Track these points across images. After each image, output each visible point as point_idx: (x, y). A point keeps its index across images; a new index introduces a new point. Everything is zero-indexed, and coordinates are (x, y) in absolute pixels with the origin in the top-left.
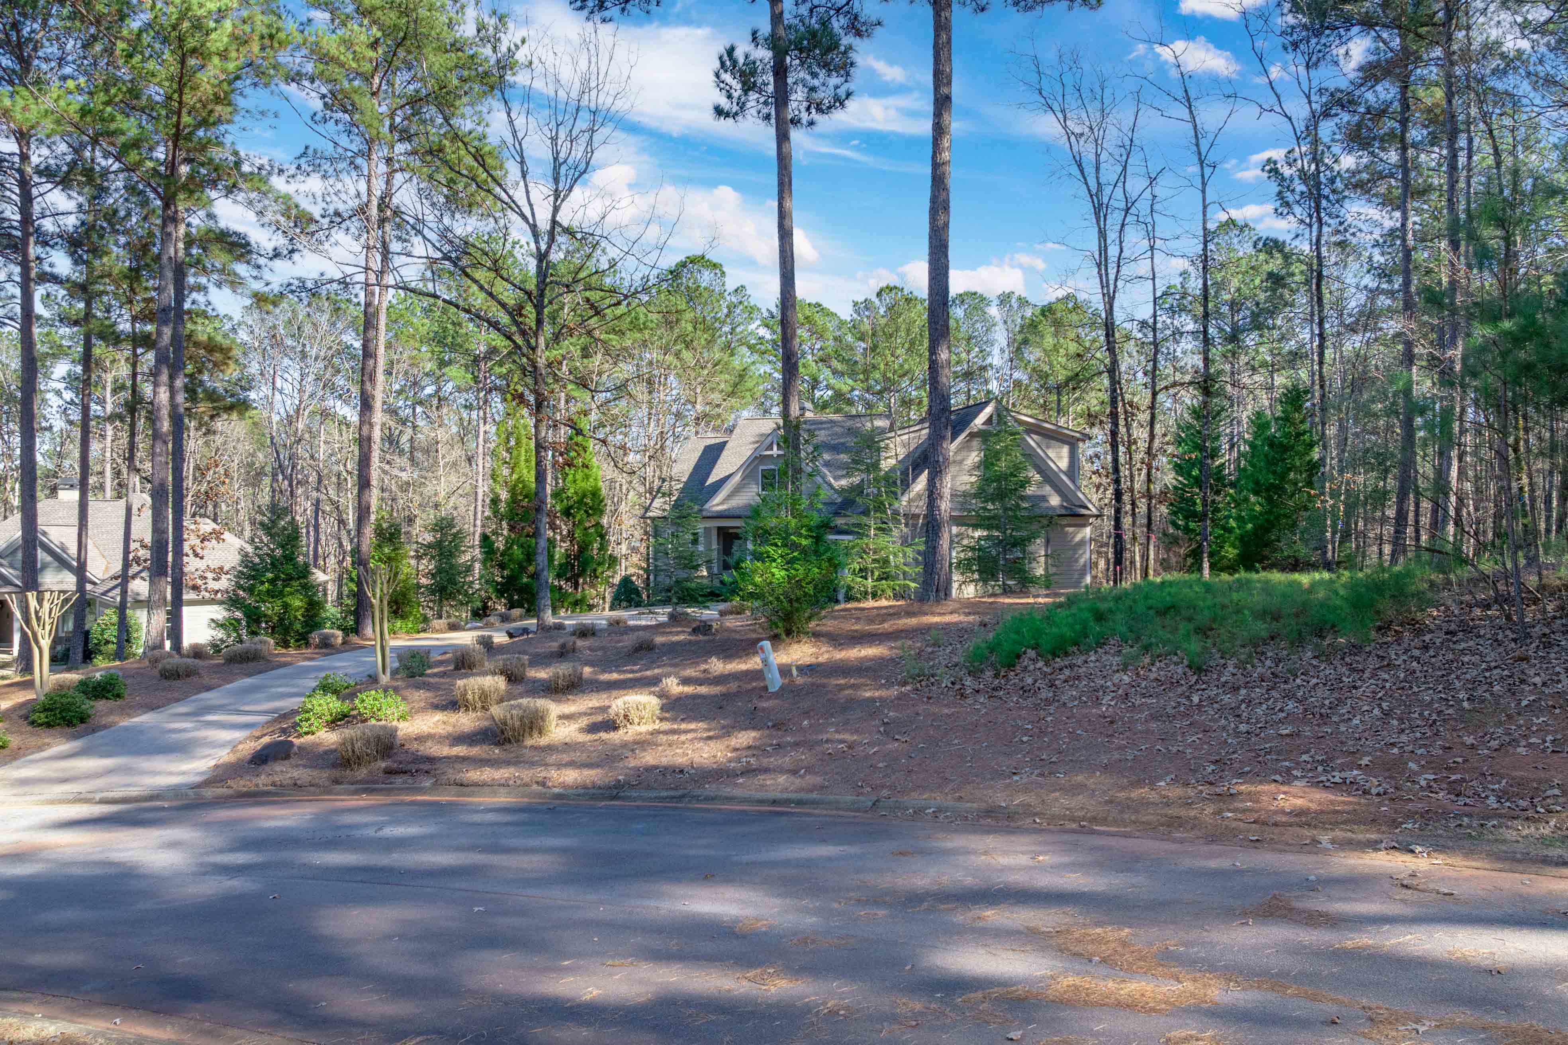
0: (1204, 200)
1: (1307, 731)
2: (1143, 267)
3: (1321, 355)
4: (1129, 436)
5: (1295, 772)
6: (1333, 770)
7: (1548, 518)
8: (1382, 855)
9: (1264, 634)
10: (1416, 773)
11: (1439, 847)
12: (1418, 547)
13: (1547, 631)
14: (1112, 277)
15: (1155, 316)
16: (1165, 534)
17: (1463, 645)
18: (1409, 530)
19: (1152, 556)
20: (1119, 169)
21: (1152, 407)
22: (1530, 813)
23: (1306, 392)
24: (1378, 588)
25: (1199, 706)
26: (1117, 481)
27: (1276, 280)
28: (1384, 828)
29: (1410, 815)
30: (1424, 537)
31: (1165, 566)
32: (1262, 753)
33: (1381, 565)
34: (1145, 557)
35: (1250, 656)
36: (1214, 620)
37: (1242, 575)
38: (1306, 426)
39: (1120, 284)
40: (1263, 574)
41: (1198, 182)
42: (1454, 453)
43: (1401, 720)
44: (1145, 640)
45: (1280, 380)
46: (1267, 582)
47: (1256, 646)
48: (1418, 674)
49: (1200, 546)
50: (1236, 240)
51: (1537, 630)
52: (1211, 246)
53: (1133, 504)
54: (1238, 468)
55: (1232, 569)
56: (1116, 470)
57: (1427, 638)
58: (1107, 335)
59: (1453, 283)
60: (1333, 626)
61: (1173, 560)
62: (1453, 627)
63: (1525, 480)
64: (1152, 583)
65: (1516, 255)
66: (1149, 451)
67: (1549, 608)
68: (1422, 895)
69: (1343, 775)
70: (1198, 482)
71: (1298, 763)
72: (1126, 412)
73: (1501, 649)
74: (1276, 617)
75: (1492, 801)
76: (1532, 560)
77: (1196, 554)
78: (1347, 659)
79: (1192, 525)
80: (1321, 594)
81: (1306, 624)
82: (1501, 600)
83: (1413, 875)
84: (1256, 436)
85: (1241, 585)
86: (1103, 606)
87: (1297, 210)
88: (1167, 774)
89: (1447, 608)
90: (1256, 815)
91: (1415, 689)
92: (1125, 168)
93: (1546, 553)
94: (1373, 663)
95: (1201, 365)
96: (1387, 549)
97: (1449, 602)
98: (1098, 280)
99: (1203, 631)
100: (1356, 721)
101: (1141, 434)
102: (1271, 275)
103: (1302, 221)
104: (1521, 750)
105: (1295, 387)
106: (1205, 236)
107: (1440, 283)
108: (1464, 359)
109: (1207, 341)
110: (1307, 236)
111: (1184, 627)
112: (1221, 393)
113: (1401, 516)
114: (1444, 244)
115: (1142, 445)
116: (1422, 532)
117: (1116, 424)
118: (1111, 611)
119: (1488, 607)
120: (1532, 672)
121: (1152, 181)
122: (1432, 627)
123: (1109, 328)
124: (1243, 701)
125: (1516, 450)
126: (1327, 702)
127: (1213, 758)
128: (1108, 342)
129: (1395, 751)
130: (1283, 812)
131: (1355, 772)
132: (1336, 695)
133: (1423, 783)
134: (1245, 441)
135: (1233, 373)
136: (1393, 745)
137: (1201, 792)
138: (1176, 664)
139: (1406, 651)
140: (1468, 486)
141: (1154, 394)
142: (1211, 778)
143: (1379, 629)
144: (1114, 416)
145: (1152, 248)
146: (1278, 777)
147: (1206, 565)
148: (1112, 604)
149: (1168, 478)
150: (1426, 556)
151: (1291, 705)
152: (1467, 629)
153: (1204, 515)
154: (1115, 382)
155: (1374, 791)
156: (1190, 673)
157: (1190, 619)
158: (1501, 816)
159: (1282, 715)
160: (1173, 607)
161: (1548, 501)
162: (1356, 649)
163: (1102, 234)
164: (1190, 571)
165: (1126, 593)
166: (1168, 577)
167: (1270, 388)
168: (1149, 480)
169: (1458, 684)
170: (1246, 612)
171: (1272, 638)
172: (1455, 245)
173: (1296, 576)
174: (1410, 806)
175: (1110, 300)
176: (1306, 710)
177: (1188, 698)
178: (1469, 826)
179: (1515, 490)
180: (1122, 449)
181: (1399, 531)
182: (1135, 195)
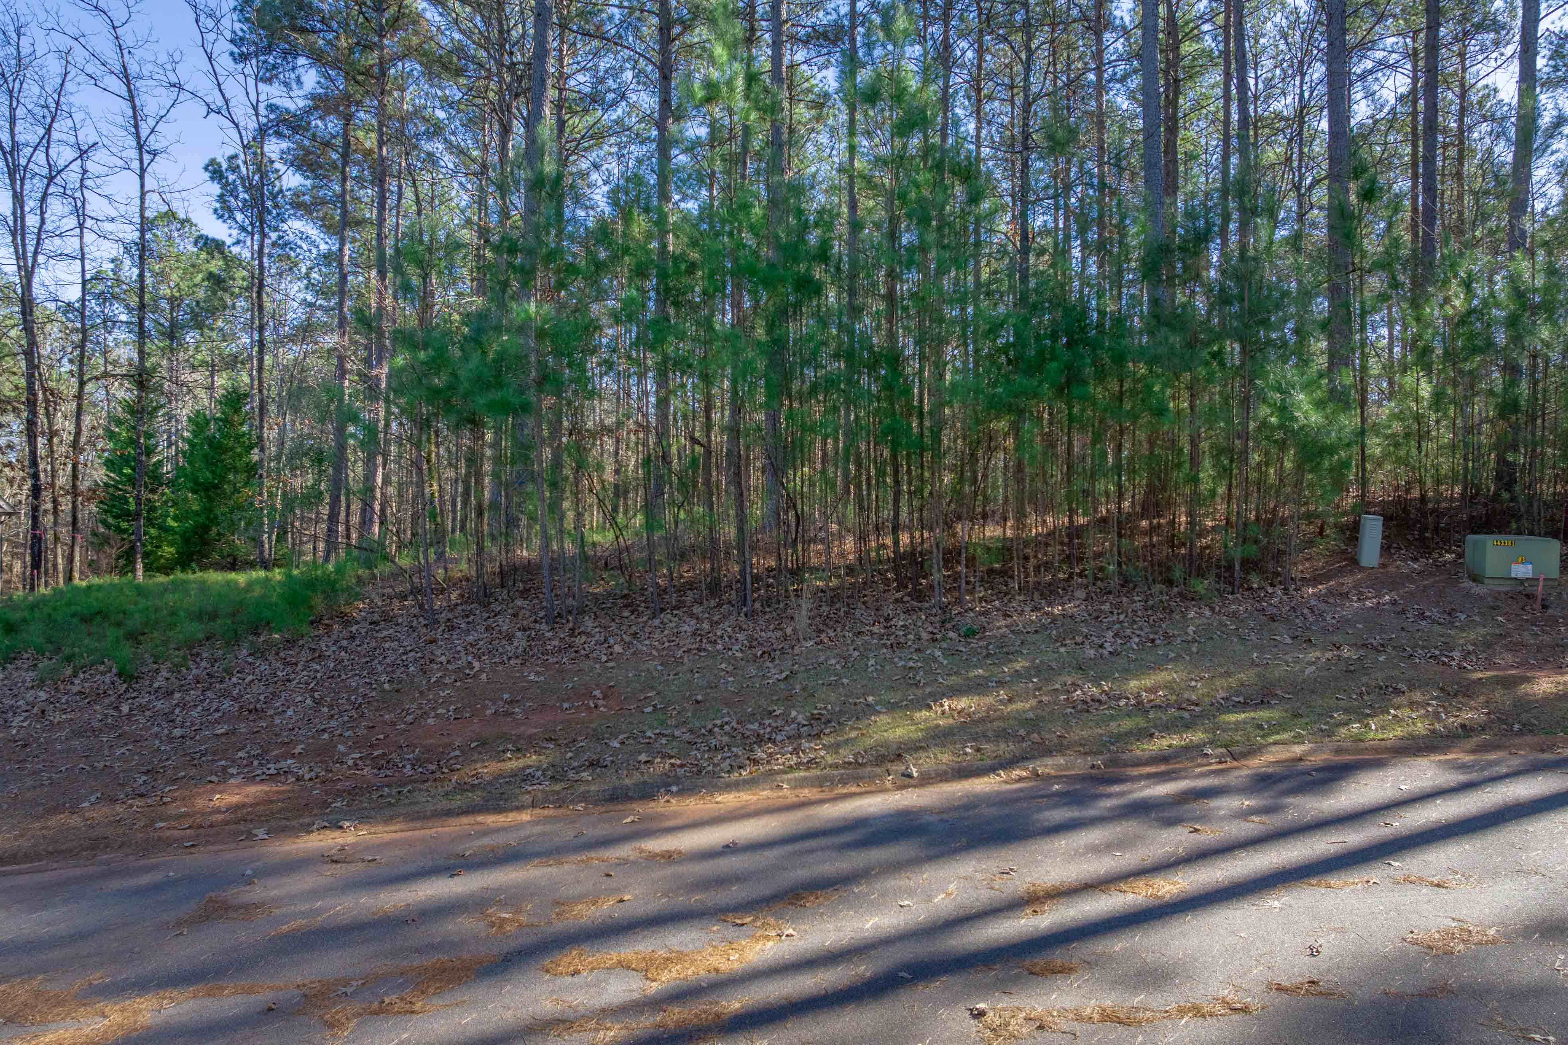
0: (142, 186)
1: (243, 728)
2: (72, 244)
3: (261, 360)
4: (51, 424)
5: (231, 771)
6: (268, 762)
7: (454, 519)
8: (314, 836)
9: (201, 636)
10: (345, 754)
11: (363, 818)
12: (349, 545)
13: (450, 616)
14: (31, 249)
15: (83, 300)
16: (95, 534)
17: (385, 633)
18: (341, 528)
19: (77, 558)
20: (41, 131)
21: (79, 396)
22: (438, 775)
23: (246, 395)
24: (311, 584)
25: (130, 716)
26: (35, 476)
27: (216, 281)
28: (315, 811)
29: (339, 794)
30: (354, 536)
31: (93, 567)
32: (197, 756)
33: (314, 562)
34: (70, 559)
35: (184, 658)
36: (146, 624)
37: (179, 575)
38: (245, 429)
39: (41, 259)
40: (199, 574)
41: (136, 165)
42: (380, 460)
43: (331, 707)
44: (67, 651)
45: (222, 381)
46: (203, 582)
47: (191, 648)
48: (346, 663)
49: (133, 548)
50: (176, 234)
51: (443, 617)
52: (148, 236)
53: (55, 501)
54: (177, 467)
55: (166, 570)
56: (34, 463)
57: (354, 629)
58: (23, 313)
59: (380, 308)
60: (268, 624)
61: (104, 563)
62: (376, 617)
63: (436, 487)
64: (77, 589)
65: (432, 294)
66: (75, 444)
67: (453, 597)
68: (349, 866)
69: (278, 766)
70: (132, 481)
71: (234, 761)
72: (47, 401)
73: (415, 635)
74: (213, 617)
75: (408, 771)
76: (441, 556)
77: (129, 556)
78: (282, 654)
79: (124, 525)
80: (257, 591)
81: (242, 623)
82: (416, 591)
83: (342, 849)
84: (195, 433)
85: (176, 586)
86: (15, 616)
87: (239, 217)
88: (92, 794)
89: (372, 601)
90: (191, 821)
91: (343, 677)
92: (48, 131)
93: (451, 549)
94: (306, 655)
95: (135, 356)
96: (321, 546)
97: (373, 595)
98: (12, 250)
99: (134, 637)
100: (290, 713)
101: (65, 425)
102: (211, 276)
103: (243, 229)
104: (431, 721)
105: (235, 390)
106: (142, 224)
107: (369, 307)
108: (389, 376)
109: (142, 334)
110: (249, 243)
111: (112, 633)
112: (159, 389)
113: (333, 518)
114: (374, 273)
115: (67, 437)
116: (352, 530)
117: (34, 413)
118: (25, 620)
119: (405, 598)
120: (439, 652)
121: (83, 154)
122: (358, 618)
123: (27, 304)
124: (177, 705)
125: (428, 461)
126: (262, 697)
127: (144, 769)
128: (25, 321)
129: (326, 736)
130: (218, 811)
131: (289, 762)
132: (271, 689)
133: (350, 763)
134: (184, 439)
135: (171, 369)
136: (324, 730)
137: (131, 806)
138: (103, 673)
139: (336, 642)
140: (391, 490)
141: (82, 384)
142: (143, 790)
143: (312, 623)
144: (32, 404)
145: (81, 226)
146: (214, 778)
147: (140, 566)
148: (26, 614)
149: (99, 474)
150: (356, 553)
151: (227, 703)
152: (388, 618)
153: (138, 514)
154: (32, 366)
155: (307, 777)
156: (118, 681)
157: (119, 624)
158: (415, 781)
159: (217, 715)
160: (100, 612)
161: (454, 504)
162: (290, 643)
163: (18, 199)
164: (123, 573)
165: (44, 600)
166: (96, 580)
167: (211, 388)
168: (75, 477)
169: (380, 668)
170: (182, 613)
171: (208, 639)
172: (382, 274)
173: (232, 576)
174: (339, 786)
175: (27, 273)
176: (241, 707)
177: (117, 708)
178: (389, 795)
179: (428, 496)
180: (41, 441)
181: (331, 532)
182: (61, 163)
